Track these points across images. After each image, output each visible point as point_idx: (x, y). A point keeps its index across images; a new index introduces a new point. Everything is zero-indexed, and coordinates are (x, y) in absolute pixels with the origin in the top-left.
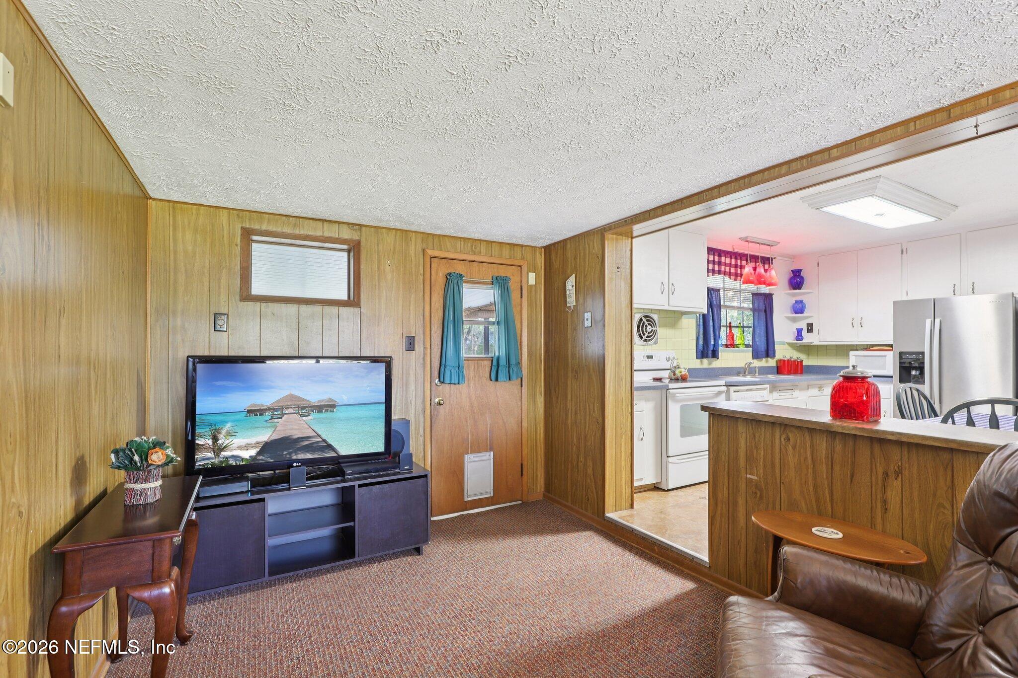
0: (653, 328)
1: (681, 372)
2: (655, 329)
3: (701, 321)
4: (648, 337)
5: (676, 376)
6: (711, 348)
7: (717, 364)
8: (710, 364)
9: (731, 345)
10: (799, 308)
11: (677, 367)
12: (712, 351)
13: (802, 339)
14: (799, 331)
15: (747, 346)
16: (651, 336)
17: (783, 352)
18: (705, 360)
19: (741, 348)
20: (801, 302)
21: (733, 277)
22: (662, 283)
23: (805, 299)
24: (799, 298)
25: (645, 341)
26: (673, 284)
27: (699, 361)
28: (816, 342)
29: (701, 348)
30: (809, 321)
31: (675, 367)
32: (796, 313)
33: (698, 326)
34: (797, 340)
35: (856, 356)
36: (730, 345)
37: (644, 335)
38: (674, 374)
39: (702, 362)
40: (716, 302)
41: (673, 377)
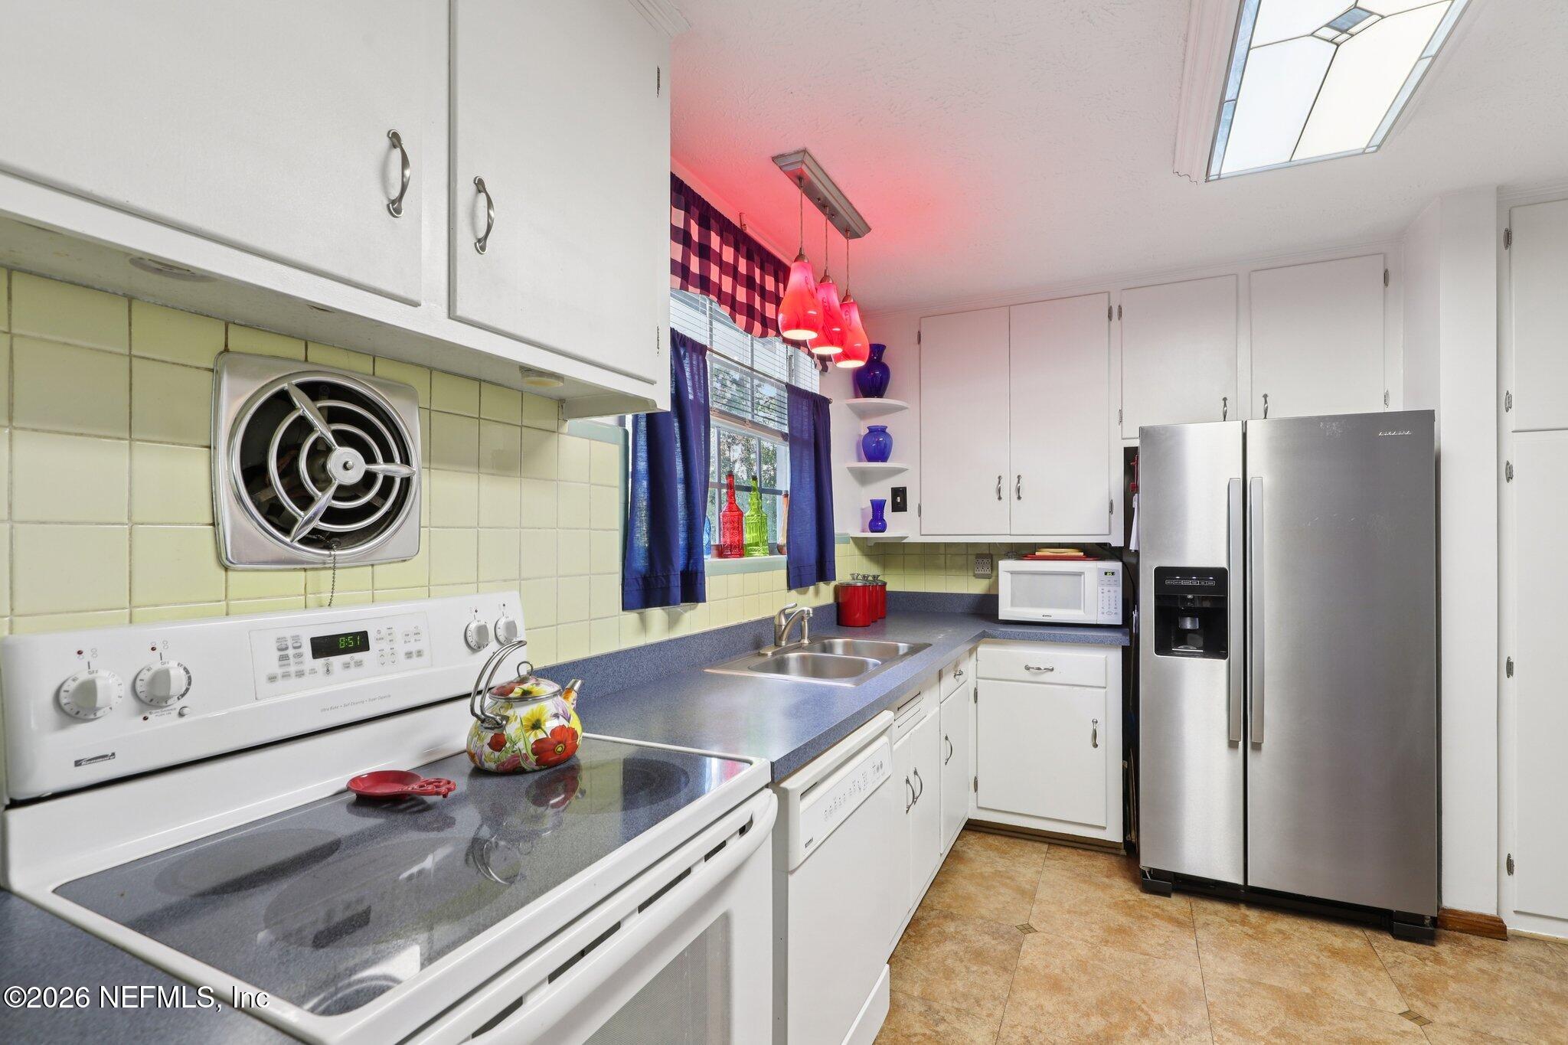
0: (381, 468)
1: (536, 725)
2: (398, 470)
3: (643, 454)
4: (331, 515)
5: (504, 756)
6: (679, 562)
7: (695, 620)
8: (673, 623)
9: (734, 548)
10: (876, 447)
11: (517, 691)
12: (682, 573)
13: (883, 530)
14: (878, 507)
15: (775, 549)
16: (369, 509)
17: (849, 565)
18: (657, 614)
19: (759, 555)
20: (882, 431)
21: (742, 319)
22: (395, 139)
23: (892, 424)
24: (877, 422)
25: (316, 539)
26: (480, 186)
27: (632, 616)
28: (914, 537)
29: (640, 563)
30: (897, 482)
31: (504, 693)
32: (871, 458)
33: (630, 476)
34: (873, 531)
35: (1012, 573)
36: (731, 547)
37: (305, 501)
38: (497, 744)
39: (644, 623)
40: (695, 395)
41: (491, 759)
